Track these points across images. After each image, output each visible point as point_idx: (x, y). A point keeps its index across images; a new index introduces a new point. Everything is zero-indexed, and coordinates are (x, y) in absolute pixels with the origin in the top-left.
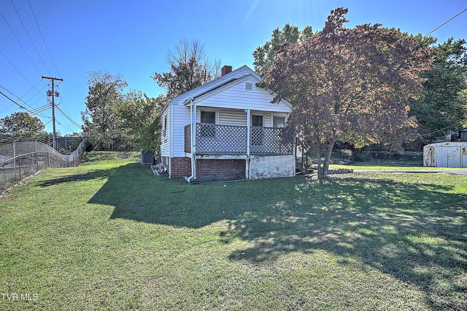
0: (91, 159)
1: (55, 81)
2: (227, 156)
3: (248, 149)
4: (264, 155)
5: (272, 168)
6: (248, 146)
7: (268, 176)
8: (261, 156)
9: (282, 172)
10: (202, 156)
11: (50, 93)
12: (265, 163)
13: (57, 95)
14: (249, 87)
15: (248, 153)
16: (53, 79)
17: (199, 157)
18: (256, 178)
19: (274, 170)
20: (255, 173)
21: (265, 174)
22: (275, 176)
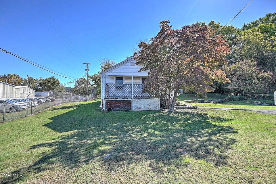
0: (99, 98)
1: (88, 65)
2: (121, 99)
3: (132, 95)
4: (141, 98)
5: (146, 105)
6: (132, 94)
7: (144, 109)
8: (139, 99)
9: (152, 107)
10: (108, 99)
11: (86, 70)
12: (142, 102)
13: (89, 71)
14: (132, 64)
15: (132, 98)
16: (87, 64)
17: (107, 99)
18: (137, 110)
19: (147, 106)
20: (136, 108)
21: (142, 108)
22: (148, 109)
